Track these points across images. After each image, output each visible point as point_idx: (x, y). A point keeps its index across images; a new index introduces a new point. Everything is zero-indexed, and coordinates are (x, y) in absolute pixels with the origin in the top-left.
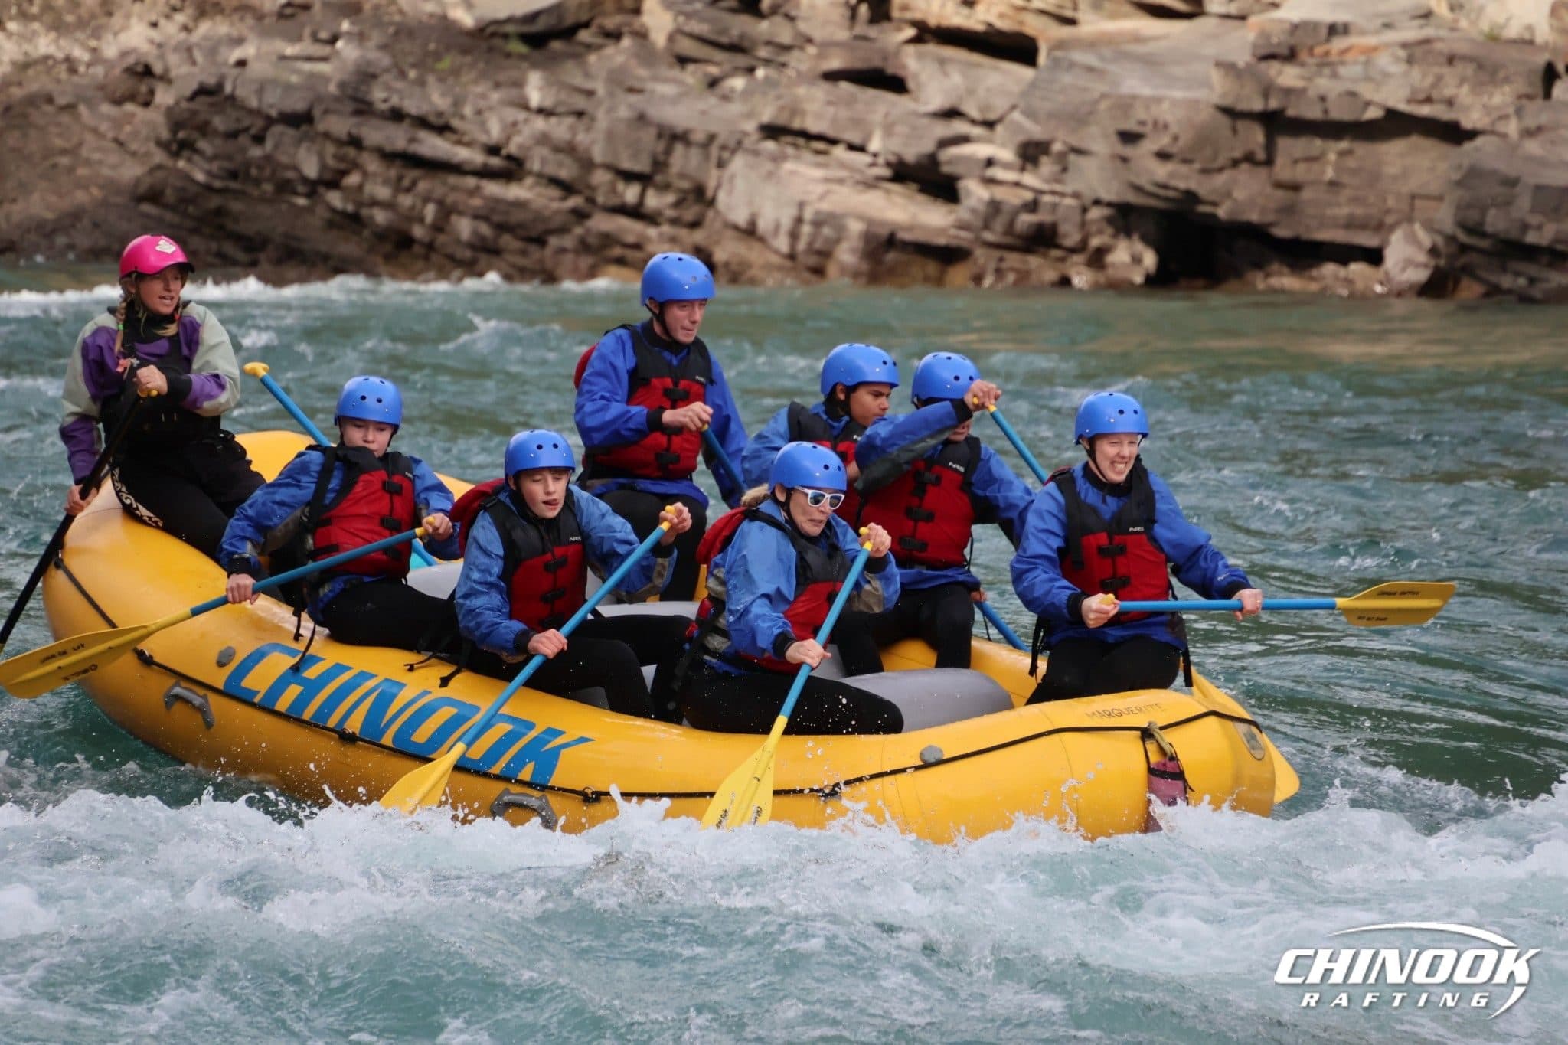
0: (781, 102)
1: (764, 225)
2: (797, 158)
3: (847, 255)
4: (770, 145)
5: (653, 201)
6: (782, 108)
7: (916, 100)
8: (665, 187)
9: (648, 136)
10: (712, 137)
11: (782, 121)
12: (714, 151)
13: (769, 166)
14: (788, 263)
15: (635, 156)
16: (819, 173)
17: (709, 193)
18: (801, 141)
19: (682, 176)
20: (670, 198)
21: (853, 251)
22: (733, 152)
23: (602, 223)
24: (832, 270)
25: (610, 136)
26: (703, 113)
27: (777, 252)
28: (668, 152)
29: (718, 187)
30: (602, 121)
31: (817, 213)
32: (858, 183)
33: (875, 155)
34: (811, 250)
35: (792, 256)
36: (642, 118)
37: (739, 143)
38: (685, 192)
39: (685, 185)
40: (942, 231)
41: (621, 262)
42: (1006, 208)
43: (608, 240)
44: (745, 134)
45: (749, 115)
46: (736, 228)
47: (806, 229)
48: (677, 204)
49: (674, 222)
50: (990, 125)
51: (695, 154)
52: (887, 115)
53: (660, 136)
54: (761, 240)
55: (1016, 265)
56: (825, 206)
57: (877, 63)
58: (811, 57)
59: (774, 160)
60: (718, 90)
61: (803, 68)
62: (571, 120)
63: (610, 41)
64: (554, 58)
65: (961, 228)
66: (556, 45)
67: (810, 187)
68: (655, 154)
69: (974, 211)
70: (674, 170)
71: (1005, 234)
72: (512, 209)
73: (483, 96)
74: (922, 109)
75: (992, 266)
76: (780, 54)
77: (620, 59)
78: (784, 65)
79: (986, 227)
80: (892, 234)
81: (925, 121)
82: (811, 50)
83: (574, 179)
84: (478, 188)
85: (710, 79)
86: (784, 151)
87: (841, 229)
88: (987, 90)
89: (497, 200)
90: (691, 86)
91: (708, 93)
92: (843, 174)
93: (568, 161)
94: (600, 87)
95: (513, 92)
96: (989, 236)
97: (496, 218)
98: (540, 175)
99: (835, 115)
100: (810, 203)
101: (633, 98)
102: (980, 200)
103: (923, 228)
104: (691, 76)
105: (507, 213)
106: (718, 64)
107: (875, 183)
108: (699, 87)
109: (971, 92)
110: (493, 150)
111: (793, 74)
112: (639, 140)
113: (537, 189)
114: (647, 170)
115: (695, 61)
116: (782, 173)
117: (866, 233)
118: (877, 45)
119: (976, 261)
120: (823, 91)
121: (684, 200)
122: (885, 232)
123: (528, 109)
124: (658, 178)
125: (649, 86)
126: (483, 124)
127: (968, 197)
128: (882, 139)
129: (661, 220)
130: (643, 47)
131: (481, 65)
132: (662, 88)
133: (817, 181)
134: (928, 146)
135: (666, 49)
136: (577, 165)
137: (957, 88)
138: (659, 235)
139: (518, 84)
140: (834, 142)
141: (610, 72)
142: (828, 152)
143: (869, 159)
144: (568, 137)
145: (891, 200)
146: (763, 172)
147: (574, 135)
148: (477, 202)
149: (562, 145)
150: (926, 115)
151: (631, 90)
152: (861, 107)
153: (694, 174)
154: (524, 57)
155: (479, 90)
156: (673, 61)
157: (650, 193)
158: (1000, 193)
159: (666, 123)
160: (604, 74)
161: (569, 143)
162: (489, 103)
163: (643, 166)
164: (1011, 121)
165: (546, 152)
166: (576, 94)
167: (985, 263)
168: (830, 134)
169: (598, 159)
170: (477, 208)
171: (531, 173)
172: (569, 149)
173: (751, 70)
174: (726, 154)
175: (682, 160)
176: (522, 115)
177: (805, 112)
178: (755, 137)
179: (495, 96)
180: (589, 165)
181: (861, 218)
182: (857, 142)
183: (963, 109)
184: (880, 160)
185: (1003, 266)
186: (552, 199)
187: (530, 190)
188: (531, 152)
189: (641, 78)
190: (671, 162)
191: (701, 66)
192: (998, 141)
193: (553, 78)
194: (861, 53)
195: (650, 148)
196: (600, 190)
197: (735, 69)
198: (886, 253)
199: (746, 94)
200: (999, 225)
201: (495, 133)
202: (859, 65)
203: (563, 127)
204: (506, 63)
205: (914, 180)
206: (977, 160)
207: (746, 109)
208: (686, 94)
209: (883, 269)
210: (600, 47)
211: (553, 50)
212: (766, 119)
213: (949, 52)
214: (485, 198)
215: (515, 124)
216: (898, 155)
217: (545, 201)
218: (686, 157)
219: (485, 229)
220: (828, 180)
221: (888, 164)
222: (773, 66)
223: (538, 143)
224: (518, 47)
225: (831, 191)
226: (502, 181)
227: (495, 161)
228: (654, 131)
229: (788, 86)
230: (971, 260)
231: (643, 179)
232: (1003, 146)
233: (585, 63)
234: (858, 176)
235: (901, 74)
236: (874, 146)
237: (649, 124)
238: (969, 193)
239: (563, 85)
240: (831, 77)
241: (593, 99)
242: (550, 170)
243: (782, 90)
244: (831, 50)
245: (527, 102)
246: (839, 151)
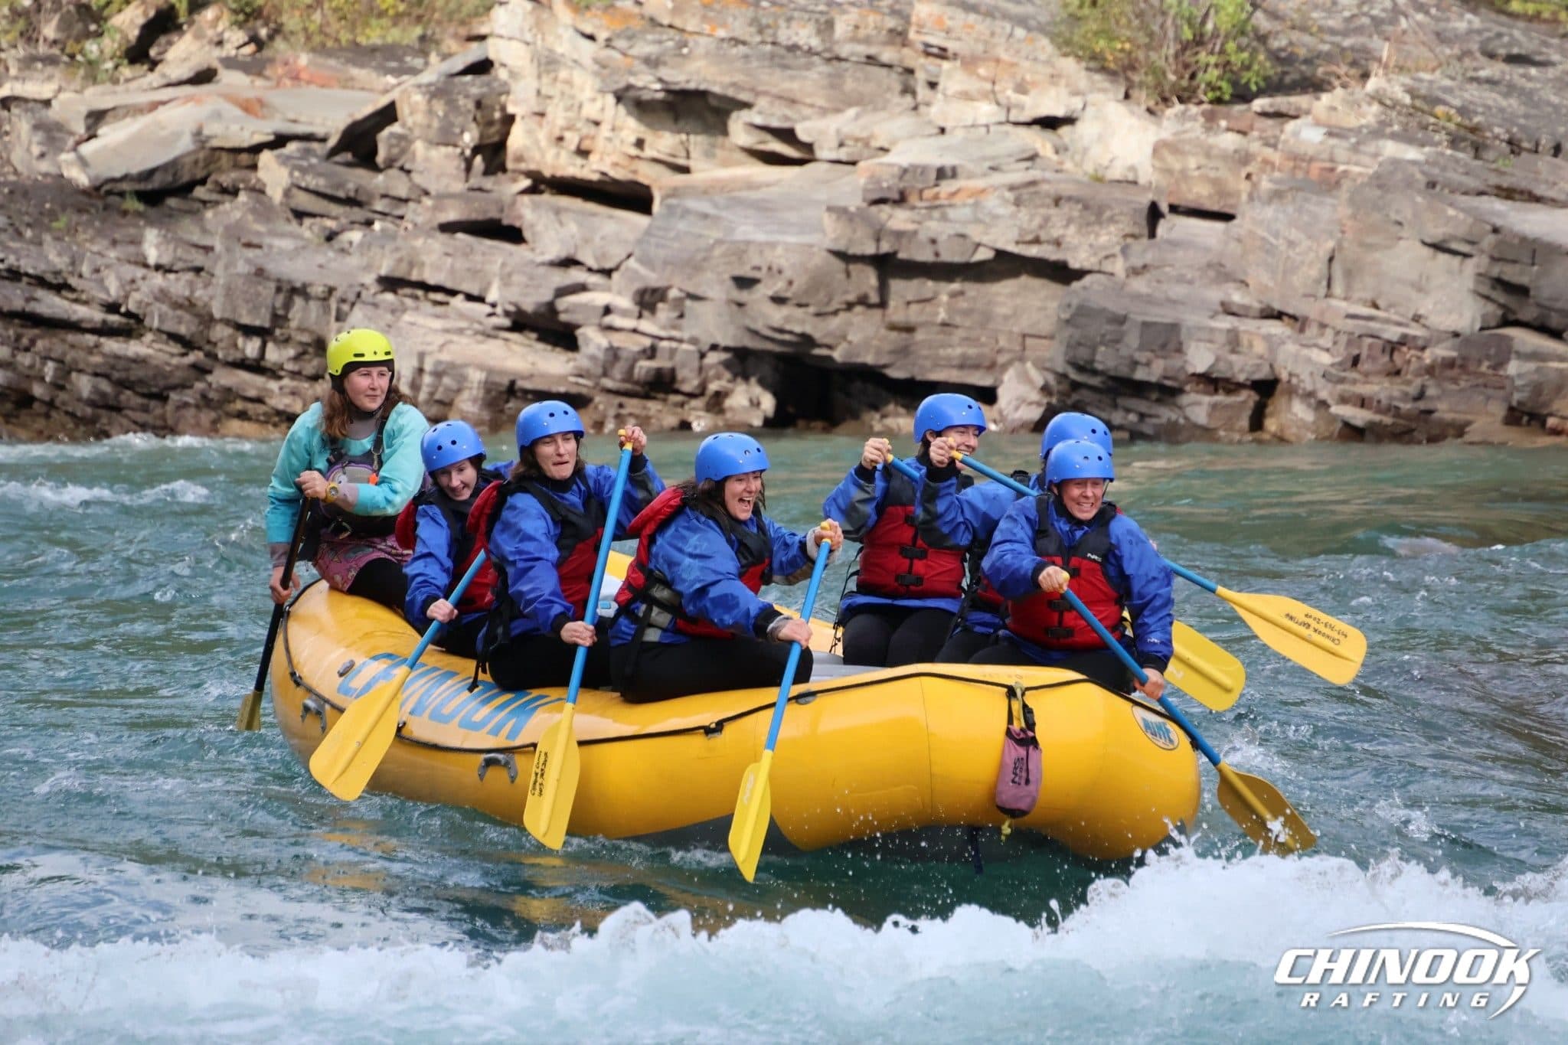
0: (397, 255)
2: (417, 309)
3: (468, 403)
4: (389, 297)
5: (273, 354)
6: (400, 260)
7: (533, 250)
8: (287, 341)
9: (267, 290)
10: (331, 290)
11: (400, 273)
12: (333, 304)
13: (389, 317)
15: (254, 310)
16: (438, 324)
18: (420, 293)
19: (301, 329)
20: (291, 352)
21: (475, 401)
22: (353, 305)
23: (222, 378)
25: (229, 291)
26: (321, 266)
28: (288, 305)
30: (221, 276)
31: (439, 363)
32: (477, 333)
33: (494, 305)
34: (432, 400)
36: (260, 273)
37: (359, 295)
38: (307, 344)
39: (305, 338)
40: (563, 378)
41: (242, 415)
42: (624, 355)
43: (229, 394)
44: (362, 285)
45: (367, 268)
47: (427, 379)
48: (297, 358)
49: (295, 375)
50: (607, 273)
51: (313, 305)
52: (504, 265)
53: (279, 290)
55: (637, 411)
56: (445, 357)
57: (493, 214)
58: (428, 209)
59: (393, 312)
60: (336, 244)
61: (420, 220)
62: (190, 276)
63: (227, 197)
64: (170, 216)
65: (580, 376)
66: (172, 202)
67: (429, 339)
68: (274, 308)
69: (593, 358)
70: (293, 324)
71: (624, 380)
72: (134, 366)
73: (100, 254)
74: (540, 259)
75: (612, 412)
76: (397, 207)
77: (237, 215)
78: (401, 217)
79: (605, 374)
80: (513, 383)
81: (542, 270)
82: (428, 202)
83: (193, 335)
84: (97, 346)
85: (327, 233)
86: (403, 303)
87: (462, 379)
88: (603, 238)
89: (117, 357)
90: (307, 240)
91: (326, 245)
92: (463, 324)
93: (187, 317)
94: (217, 243)
95: (131, 249)
96: (608, 383)
97: (116, 375)
98: (160, 331)
99: (452, 266)
100: (431, 353)
101: (251, 253)
102: (599, 347)
103: (543, 376)
104: (309, 230)
105: (127, 370)
106: (335, 218)
107: (493, 333)
108: (316, 240)
109: (587, 241)
110: (112, 308)
111: (410, 226)
112: (258, 294)
113: (157, 346)
114: (267, 325)
115: (313, 215)
116: (401, 324)
117: (486, 382)
118: (493, 195)
119: (596, 408)
120: (439, 243)
121: (304, 353)
122: (505, 381)
123: (146, 266)
124: (278, 332)
125: (267, 241)
126: (101, 281)
127: (587, 344)
128: (500, 289)
129: (282, 373)
130: (258, 201)
131: (97, 224)
132: (279, 243)
133: (436, 331)
134: (546, 295)
135: (282, 204)
136: (196, 321)
137: (573, 237)
138: (281, 388)
139: (136, 242)
140: (453, 293)
141: (227, 228)
142: (447, 304)
143: (488, 309)
144: (187, 293)
145: (510, 349)
146: (382, 324)
147: (192, 292)
148: (96, 359)
149: (180, 301)
150: (543, 264)
151: (249, 245)
152: (478, 258)
153: (314, 328)
154: (139, 214)
155: (95, 248)
156: (290, 215)
157: (270, 346)
158: (618, 340)
159: (285, 277)
160: (221, 230)
161: (188, 299)
162: (105, 261)
163: (262, 320)
164: (627, 269)
165: (165, 308)
166: (193, 250)
167: (605, 410)
168: (449, 285)
169: (217, 315)
170: (96, 365)
171: (151, 330)
172: (188, 305)
173: (369, 223)
174: (345, 307)
175: (301, 314)
176: (140, 272)
177: (423, 264)
178: (374, 288)
179: (112, 254)
180: (208, 320)
181: (481, 367)
182: (475, 292)
183: (580, 257)
184: (499, 310)
185: (624, 411)
186: (172, 355)
187: (149, 347)
188: (149, 309)
189: (258, 234)
190: (290, 316)
191: (318, 220)
192: (615, 288)
193: (170, 235)
194: (476, 205)
195: (269, 302)
196: (220, 345)
197: (353, 223)
198: (507, 401)
199: (365, 246)
200: (618, 372)
201: (113, 289)
202: (474, 216)
203: (182, 283)
204: (123, 221)
205: (533, 329)
206: (594, 308)
207: (365, 261)
208: (304, 248)
209: (505, 418)
210: (217, 203)
211: (171, 208)
212: (383, 272)
213: (565, 201)
214: (104, 355)
215: (133, 281)
216: (516, 305)
217: (166, 357)
218: (305, 310)
219: (105, 386)
220: (447, 331)
221: (507, 314)
222: (389, 218)
223: (157, 299)
224: (133, 204)
225: (451, 342)
226: (121, 339)
227: (114, 319)
228: (273, 285)
229: (405, 238)
230: (592, 406)
231: (263, 333)
232: (619, 293)
233: (202, 219)
234: (477, 326)
235: (517, 224)
236: (492, 296)
237: (268, 279)
238: (588, 340)
239: (180, 242)
240: (448, 228)
241: (211, 254)
242: (170, 326)
243: (400, 242)
244: (447, 202)
245: (145, 258)
246: (458, 302)
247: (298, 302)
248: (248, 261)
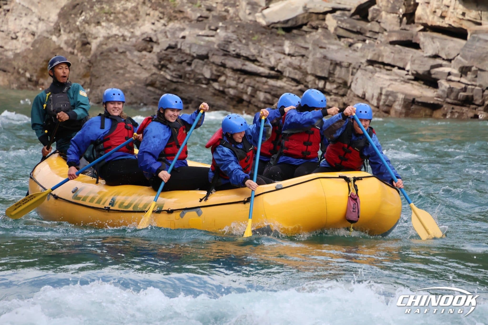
0: (374, 52)
1: (368, 96)
2: (380, 72)
3: (397, 106)
4: (371, 67)
5: (328, 87)
6: (375, 54)
7: (423, 52)
8: (333, 82)
9: (327, 64)
10: (350, 64)
11: (375, 59)
12: (351, 69)
13: (370, 75)
14: (377, 109)
15: (322, 71)
16: (388, 77)
17: (349, 85)
18: (382, 66)
19: (339, 78)
20: (335, 86)
21: (400, 105)
22: (357, 70)
24: (392, 112)
25: (314, 64)
26: (347, 56)
27: (373, 105)
28: (334, 69)
29: (352, 82)
30: (311, 58)
31: (387, 91)
32: (402, 81)
33: (408, 71)
34: (385, 105)
35: (378, 107)
36: (325, 57)
37: (360, 66)
38: (341, 83)
39: (340, 81)
40: (432, 98)
42: (455, 90)
44: (361, 63)
45: (363, 57)
46: (358, 96)
47: (383, 97)
48: (337, 88)
49: (336, 94)
50: (450, 61)
51: (344, 70)
52: (412, 57)
53: (331, 64)
54: (367, 101)
55: (458, 111)
56: (390, 89)
57: (409, 38)
58: (386, 36)
59: (372, 73)
60: (352, 48)
61: (383, 40)
62: (300, 58)
63: (314, 30)
64: (294, 36)
65: (439, 97)
66: (295, 31)
67: (385, 82)
68: (329, 70)
69: (443, 91)
70: (336, 76)
71: (454, 99)
72: (279, 89)
73: (269, 49)
74: (425, 55)
75: (450, 111)
76: (375, 35)
77: (317, 37)
78: (376, 39)
79: (448, 97)
80: (414, 99)
81: (426, 59)
82: (386, 33)
83: (300, 79)
84: (267, 82)
85: (349, 44)
86: (375, 70)
87: (396, 97)
88: (449, 48)
89: (273, 86)
90: (342, 46)
91: (349, 49)
92: (397, 78)
93: (298, 72)
94: (310, 46)
95: (280, 48)
96: (449, 100)
97: (273, 93)
98: (288, 77)
99: (394, 57)
100: (385, 88)
101: (322, 50)
102: (446, 87)
103: (425, 97)
104: (343, 43)
105: (277, 91)
106: (352, 39)
107: (408, 81)
108: (345, 47)
109: (443, 49)
110: (272, 69)
111: (379, 42)
112: (324, 65)
113: (287, 82)
114: (327, 76)
115: (344, 37)
116: (375, 77)
117: (404, 99)
118: (409, 32)
119: (444, 109)
120: (389, 48)
121: (340, 86)
122: (411, 98)
123: (285, 54)
124: (330, 79)
125: (328, 46)
126: (269, 59)
127: (441, 86)
128: (411, 65)
129: (331, 93)
130: (326, 32)
131: (268, 39)
132: (332, 47)
133: (387, 80)
134: (427, 68)
135: (334, 33)
136: (302, 74)
137: (438, 47)
138: (331, 99)
139: (281, 45)
140: (393, 66)
141: (314, 41)
142: (391, 70)
143: (406, 72)
144: (299, 64)
145: (413, 87)
146: (368, 77)
147: (301, 63)
148: (266, 87)
149: (297, 67)
150: (427, 57)
151: (321, 47)
152: (403, 54)
153: (343, 77)
154: (283, 36)
155: (267, 47)
156: (336, 37)
157: (328, 84)
158: (453, 85)
159: (334, 59)
160: (312, 42)
161: (299, 66)
162: (271, 52)
163: (324, 74)
164: (457, 59)
165: (291, 69)
166: (302, 49)
167: (447, 110)
168: (392, 63)
169: (309, 72)
170: (266, 89)
171: (285, 77)
172: (299, 68)
173: (364, 41)
174: (355, 71)
175: (339, 72)
176: (282, 56)
177: (383, 56)
178: (365, 64)
179: (273, 49)
180: (306, 74)
181: (403, 93)
182: (402, 66)
183: (440, 55)
184: (410, 73)
185: (454, 111)
186: (293, 86)
187: (285, 83)
188: (285, 69)
189: (325, 43)
190: (335, 73)
191: (346, 39)
192: (452, 66)
193: (294, 43)
194: (403, 35)
195: (328, 68)
196: (310, 83)
197: (359, 40)
198: (412, 106)
199: (362, 49)
200: (452, 96)
201: (273, 62)
202: (402, 39)
203: (297, 60)
204: (277, 38)
205: (422, 80)
206: (445, 73)
207: (362, 54)
208: (341, 49)
209: (410, 112)
210: (311, 32)
211: (294, 33)
212: (369, 58)
213: (435, 34)
214: (269, 85)
215: (280, 59)
216: (416, 71)
217: (290, 87)
218: (340, 71)
219: (269, 96)
220: (391, 80)
221: (413, 74)
222: (372, 39)
223: (288, 66)
224: (281, 32)
225: (392, 84)
226: (275, 80)
227: (273, 72)
228: (329, 62)
229: (377, 46)
230: (442, 108)
231: (325, 79)
232: (454, 68)
233: (305, 38)
234: (402, 79)
235: (418, 42)
236: (408, 68)
237: (328, 59)
238: (442, 85)
239: (297, 46)
240: (393, 43)
241: (308, 51)
242: (292, 76)
243: (375, 48)
244: (393, 34)
245: (284, 51)
246: (395, 70)
247: (338, 68)
248: (321, 53)
